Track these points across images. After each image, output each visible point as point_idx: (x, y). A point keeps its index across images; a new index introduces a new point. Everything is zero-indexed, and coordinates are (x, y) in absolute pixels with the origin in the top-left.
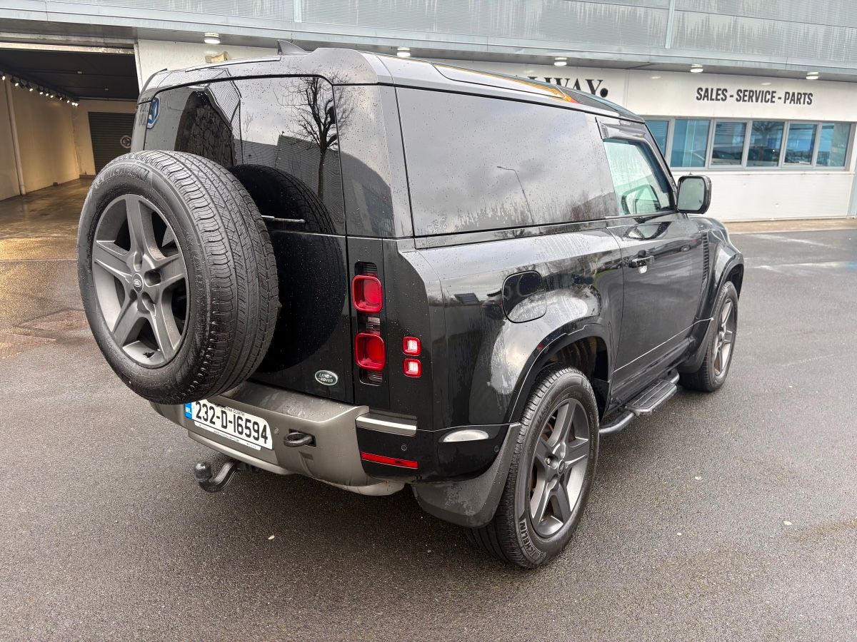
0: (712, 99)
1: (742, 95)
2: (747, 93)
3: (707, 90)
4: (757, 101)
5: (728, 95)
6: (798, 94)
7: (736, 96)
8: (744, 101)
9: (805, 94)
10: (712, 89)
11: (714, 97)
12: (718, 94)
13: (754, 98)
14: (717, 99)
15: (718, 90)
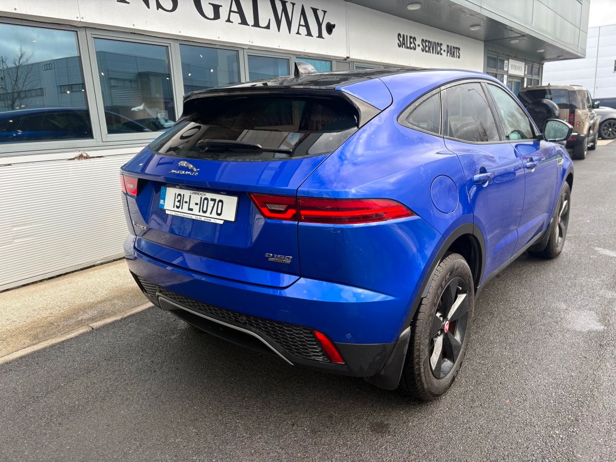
0: (408, 48)
1: (424, 44)
2: (427, 44)
3: (404, 35)
4: (433, 53)
5: (417, 43)
6: (454, 47)
7: (421, 46)
8: (426, 51)
9: (456, 48)
10: (407, 36)
11: (409, 46)
12: (411, 43)
13: (431, 49)
14: (411, 48)
15: (411, 37)
